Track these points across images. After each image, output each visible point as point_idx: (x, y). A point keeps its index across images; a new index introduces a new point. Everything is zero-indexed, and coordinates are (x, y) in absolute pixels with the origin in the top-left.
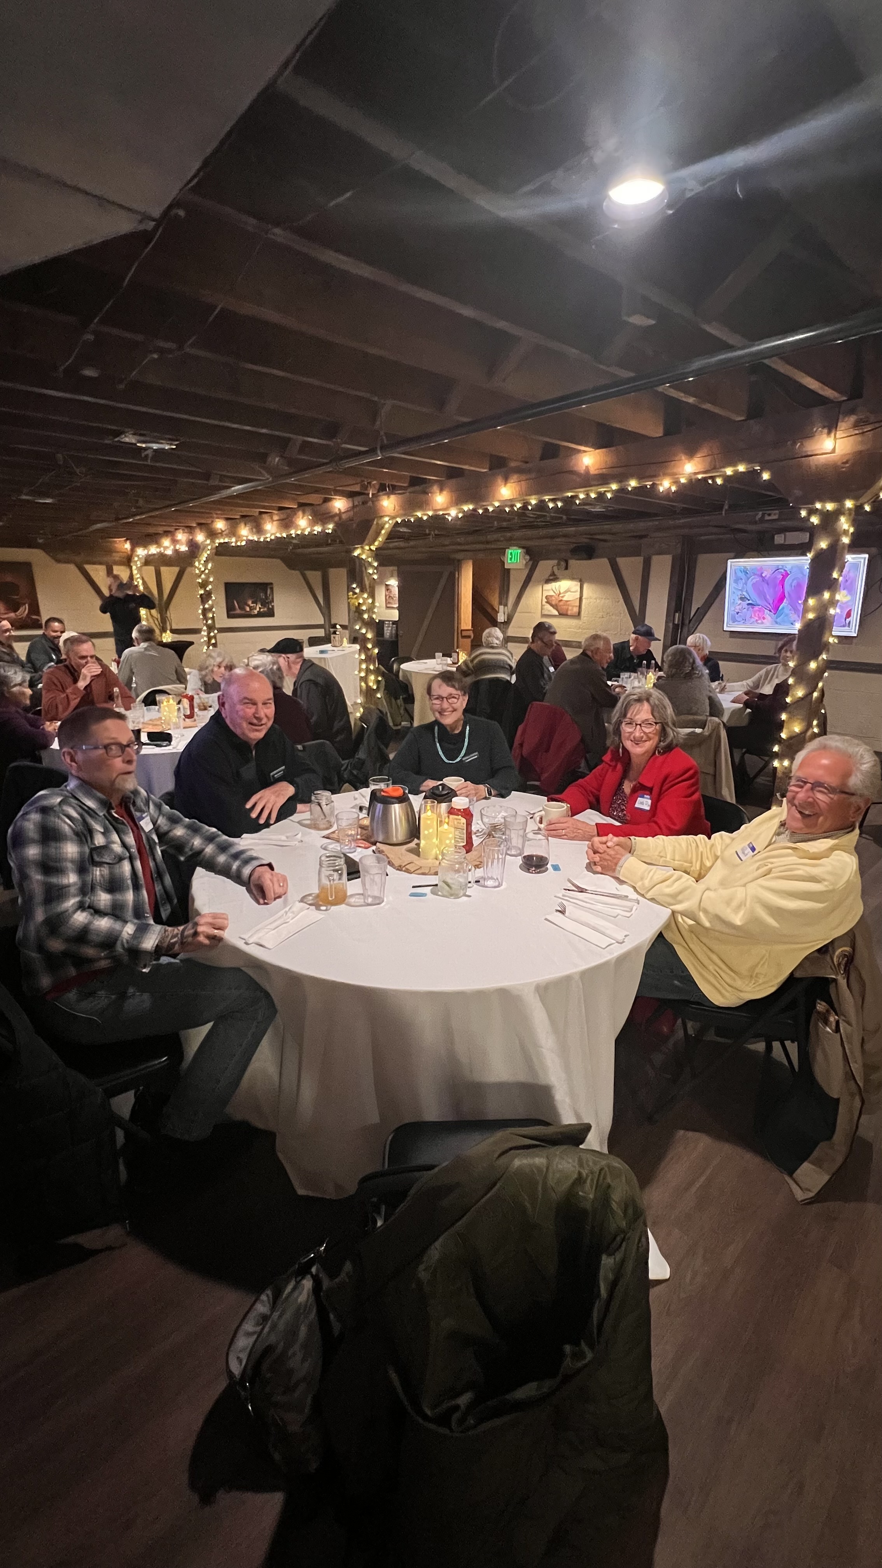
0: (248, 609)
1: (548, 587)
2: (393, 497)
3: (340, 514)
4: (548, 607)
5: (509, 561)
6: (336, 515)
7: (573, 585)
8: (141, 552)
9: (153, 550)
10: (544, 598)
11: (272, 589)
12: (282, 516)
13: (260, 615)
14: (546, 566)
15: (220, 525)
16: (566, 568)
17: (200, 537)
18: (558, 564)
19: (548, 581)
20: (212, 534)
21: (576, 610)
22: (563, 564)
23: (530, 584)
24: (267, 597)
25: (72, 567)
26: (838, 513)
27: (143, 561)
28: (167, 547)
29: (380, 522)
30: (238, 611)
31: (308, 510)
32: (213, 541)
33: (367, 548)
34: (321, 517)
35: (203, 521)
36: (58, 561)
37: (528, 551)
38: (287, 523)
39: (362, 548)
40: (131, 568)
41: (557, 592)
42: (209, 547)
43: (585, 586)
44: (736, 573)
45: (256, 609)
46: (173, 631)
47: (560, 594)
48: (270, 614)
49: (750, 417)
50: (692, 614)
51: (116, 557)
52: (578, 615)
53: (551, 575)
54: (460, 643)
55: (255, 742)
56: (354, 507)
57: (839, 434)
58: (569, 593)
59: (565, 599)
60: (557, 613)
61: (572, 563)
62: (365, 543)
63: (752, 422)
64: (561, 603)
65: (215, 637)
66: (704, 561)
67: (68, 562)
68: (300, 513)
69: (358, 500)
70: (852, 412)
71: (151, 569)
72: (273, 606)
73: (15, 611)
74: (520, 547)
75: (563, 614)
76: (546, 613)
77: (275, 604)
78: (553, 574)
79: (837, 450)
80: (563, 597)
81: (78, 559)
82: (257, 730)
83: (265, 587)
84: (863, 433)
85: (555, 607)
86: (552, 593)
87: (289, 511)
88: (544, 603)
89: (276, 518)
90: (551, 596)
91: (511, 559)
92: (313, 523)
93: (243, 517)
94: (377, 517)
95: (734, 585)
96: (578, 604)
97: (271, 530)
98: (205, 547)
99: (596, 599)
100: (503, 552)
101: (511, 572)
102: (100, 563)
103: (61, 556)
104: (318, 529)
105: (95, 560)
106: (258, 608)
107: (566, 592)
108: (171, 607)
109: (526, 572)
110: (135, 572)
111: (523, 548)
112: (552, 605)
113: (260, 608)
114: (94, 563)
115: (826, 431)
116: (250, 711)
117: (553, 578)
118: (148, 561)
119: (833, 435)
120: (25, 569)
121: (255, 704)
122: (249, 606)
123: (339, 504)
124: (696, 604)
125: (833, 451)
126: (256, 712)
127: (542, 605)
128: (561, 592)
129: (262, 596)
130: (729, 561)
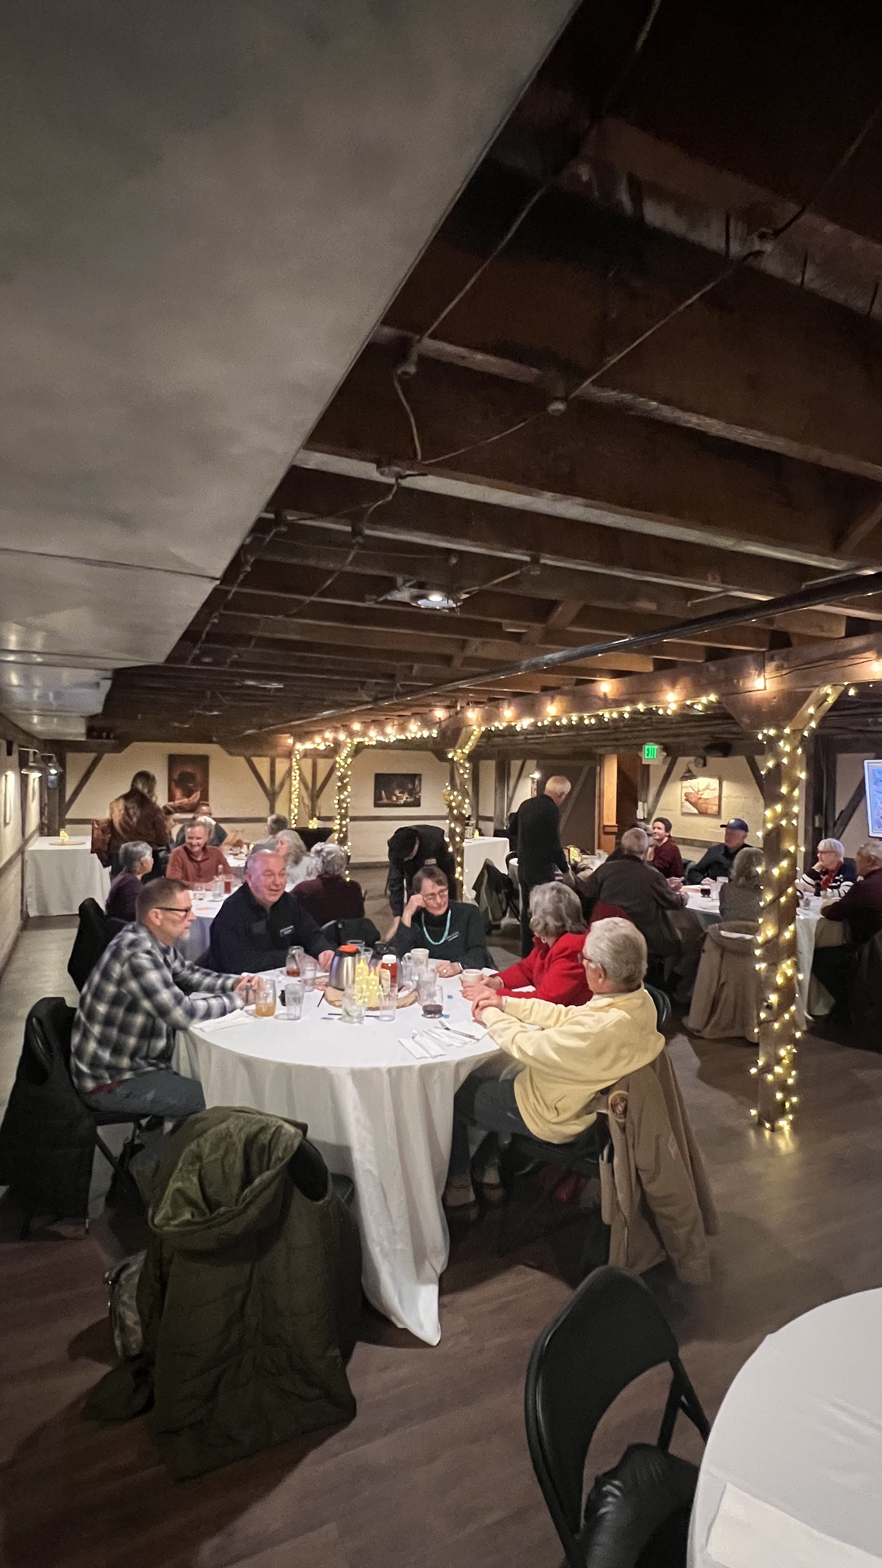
0: (394, 798)
1: (687, 783)
2: (477, 710)
3: (440, 722)
4: (687, 804)
5: (646, 757)
6: (437, 723)
7: (714, 783)
8: (299, 747)
9: (309, 745)
10: (683, 795)
11: (420, 780)
12: (401, 721)
13: (406, 805)
14: (683, 762)
15: (356, 726)
16: (705, 765)
17: (342, 736)
18: (695, 761)
19: (684, 778)
20: (351, 734)
21: (716, 808)
22: (701, 761)
23: (670, 780)
24: (414, 788)
25: (241, 760)
26: (779, 737)
27: (302, 755)
28: (318, 743)
29: (468, 730)
30: (385, 801)
31: (418, 717)
32: (352, 739)
33: (459, 751)
34: (427, 723)
35: (345, 724)
36: (231, 754)
37: (666, 748)
38: (403, 728)
39: (456, 752)
40: (291, 760)
41: (696, 790)
42: (350, 745)
43: (725, 783)
44: (874, 775)
45: (402, 799)
46: (319, 818)
47: (699, 791)
48: (417, 804)
49: (707, 660)
50: (837, 816)
51: (280, 750)
52: (718, 815)
53: (686, 772)
54: (602, 840)
55: (271, 904)
56: (450, 717)
57: (767, 675)
58: (707, 791)
59: (704, 797)
60: (696, 812)
61: (711, 760)
62: (456, 747)
63: (709, 664)
64: (700, 801)
65: (346, 826)
66: (843, 759)
67: (239, 755)
68: (413, 721)
69: (452, 711)
70: (772, 659)
71: (309, 762)
72: (420, 797)
73: (189, 796)
74: (656, 743)
75: (702, 813)
76: (685, 810)
77: (422, 794)
78: (689, 771)
79: (768, 688)
80: (702, 795)
81: (247, 753)
82: (274, 895)
83: (414, 778)
84: (782, 675)
85: (694, 805)
86: (691, 791)
87: (405, 718)
88: (683, 801)
89: (396, 723)
90: (691, 793)
91: (648, 755)
92: (421, 728)
93: (373, 721)
94: (465, 726)
95: (875, 787)
96: (717, 803)
97: (392, 733)
98: (345, 744)
99: (736, 797)
100: (640, 747)
101: (651, 769)
102: (266, 756)
103: (233, 750)
104: (426, 734)
105: (262, 753)
106: (405, 798)
107: (704, 790)
108: (322, 796)
109: (666, 767)
110: (294, 764)
111: (661, 744)
112: (691, 803)
113: (407, 798)
114: (260, 756)
115: (757, 672)
116: (270, 880)
117: (689, 775)
118: (306, 754)
119: (762, 676)
120: (203, 761)
121: (273, 874)
122: (396, 795)
123: (440, 714)
124: (841, 804)
125: (765, 689)
126: (275, 880)
127: (682, 803)
128: (700, 789)
129: (410, 786)
130: (866, 762)
